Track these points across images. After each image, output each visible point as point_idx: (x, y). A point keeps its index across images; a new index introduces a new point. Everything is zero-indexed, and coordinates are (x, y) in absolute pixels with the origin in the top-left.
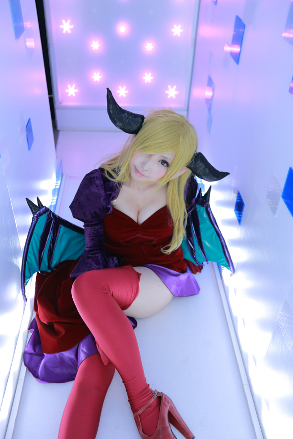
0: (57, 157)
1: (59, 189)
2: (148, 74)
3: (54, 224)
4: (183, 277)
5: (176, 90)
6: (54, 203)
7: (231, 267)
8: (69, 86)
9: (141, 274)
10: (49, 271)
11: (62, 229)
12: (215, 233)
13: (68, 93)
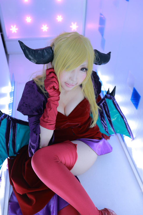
0: (10, 71)
1: (14, 92)
2: (59, 16)
3: (12, 124)
4: (101, 143)
5: (77, 25)
6: (12, 102)
7: (132, 136)
8: (12, 26)
9: (76, 145)
10: (15, 155)
11: (18, 126)
12: (120, 116)
13: (12, 31)
